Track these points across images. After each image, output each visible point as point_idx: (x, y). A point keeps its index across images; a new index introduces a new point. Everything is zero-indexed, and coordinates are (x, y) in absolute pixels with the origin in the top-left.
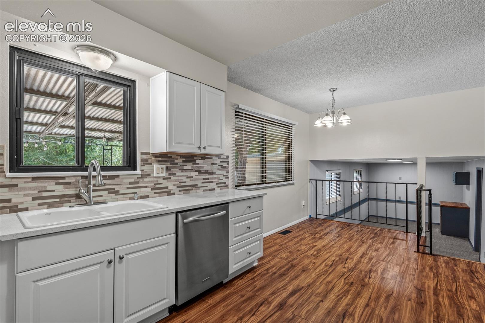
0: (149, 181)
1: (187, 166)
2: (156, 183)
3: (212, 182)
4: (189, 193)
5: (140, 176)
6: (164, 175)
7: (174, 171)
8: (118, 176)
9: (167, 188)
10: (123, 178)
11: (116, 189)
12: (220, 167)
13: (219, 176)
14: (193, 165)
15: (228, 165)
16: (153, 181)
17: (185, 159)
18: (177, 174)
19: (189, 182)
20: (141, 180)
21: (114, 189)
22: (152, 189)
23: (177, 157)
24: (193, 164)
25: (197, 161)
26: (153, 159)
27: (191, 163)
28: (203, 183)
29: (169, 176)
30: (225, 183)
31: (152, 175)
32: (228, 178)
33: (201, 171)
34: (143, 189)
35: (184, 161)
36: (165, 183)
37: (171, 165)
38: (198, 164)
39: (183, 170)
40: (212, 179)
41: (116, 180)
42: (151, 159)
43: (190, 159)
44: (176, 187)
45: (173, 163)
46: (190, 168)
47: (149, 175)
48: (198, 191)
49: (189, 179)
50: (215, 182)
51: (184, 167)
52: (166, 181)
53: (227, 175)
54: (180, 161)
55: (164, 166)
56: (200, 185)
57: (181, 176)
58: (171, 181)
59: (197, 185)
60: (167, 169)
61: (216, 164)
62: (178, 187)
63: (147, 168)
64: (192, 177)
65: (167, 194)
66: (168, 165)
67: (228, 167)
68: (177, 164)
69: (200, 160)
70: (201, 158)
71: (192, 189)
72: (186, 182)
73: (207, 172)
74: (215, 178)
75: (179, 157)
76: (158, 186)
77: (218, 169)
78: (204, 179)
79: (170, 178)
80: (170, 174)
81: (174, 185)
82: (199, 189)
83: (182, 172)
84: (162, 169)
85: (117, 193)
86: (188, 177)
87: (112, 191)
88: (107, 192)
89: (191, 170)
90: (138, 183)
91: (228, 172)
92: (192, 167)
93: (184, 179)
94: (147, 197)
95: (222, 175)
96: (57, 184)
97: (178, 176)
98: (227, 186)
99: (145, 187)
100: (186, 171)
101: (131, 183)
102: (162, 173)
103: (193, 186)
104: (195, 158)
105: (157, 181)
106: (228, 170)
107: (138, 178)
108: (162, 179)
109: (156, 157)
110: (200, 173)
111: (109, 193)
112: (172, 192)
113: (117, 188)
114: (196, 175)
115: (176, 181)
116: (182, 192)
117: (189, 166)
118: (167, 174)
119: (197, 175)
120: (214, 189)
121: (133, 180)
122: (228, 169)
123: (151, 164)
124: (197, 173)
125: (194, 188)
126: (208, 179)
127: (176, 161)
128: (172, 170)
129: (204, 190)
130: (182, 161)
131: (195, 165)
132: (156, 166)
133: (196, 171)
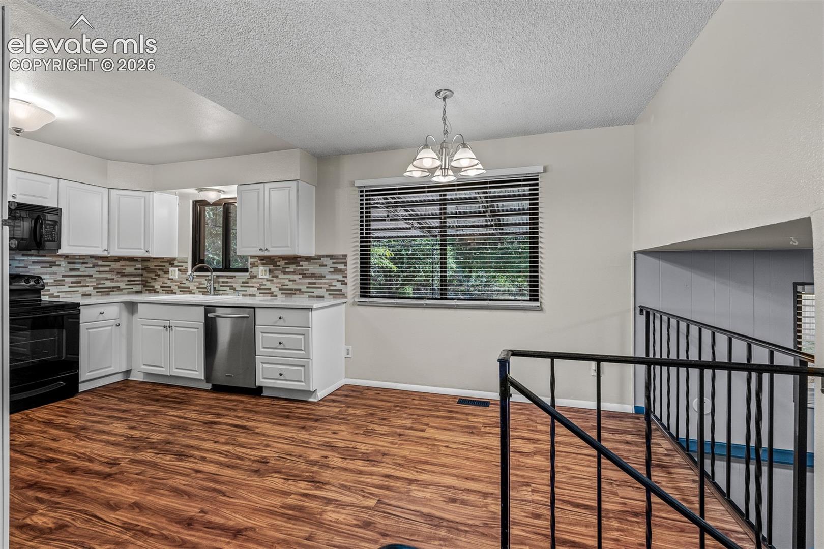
0: (256, 282)
1: (289, 268)
2: (261, 284)
3: (321, 288)
4: (291, 297)
5: (249, 277)
6: (267, 276)
7: (276, 273)
8: (235, 276)
9: (270, 289)
10: (238, 278)
11: (234, 287)
12: (332, 270)
13: (330, 281)
14: (296, 268)
15: (345, 267)
16: (259, 282)
17: (287, 261)
18: (280, 276)
19: (291, 286)
20: (250, 280)
21: (232, 286)
22: (258, 289)
23: (279, 259)
24: (296, 266)
25: (301, 263)
26: (259, 262)
27: (294, 266)
28: (307, 287)
29: (272, 279)
30: (341, 290)
31: (258, 276)
32: (346, 284)
33: (305, 274)
34: (251, 288)
35: (286, 264)
36: (268, 285)
37: (274, 268)
38: (302, 266)
39: (285, 273)
40: (321, 283)
41: (233, 280)
42: (258, 262)
43: (293, 261)
44: (278, 289)
45: (275, 265)
46: (292, 270)
47: (256, 276)
48: (302, 296)
49: (291, 282)
50: (324, 288)
51: (287, 269)
52: (269, 282)
53: (344, 281)
54: (282, 263)
55: (267, 269)
56: (304, 289)
57: (283, 279)
58: (274, 283)
59: (300, 289)
60: (270, 271)
61: (326, 266)
62: (280, 290)
63: (254, 270)
64: (295, 280)
65: (270, 295)
66: (271, 267)
67: (346, 270)
68: (279, 266)
69: (304, 261)
70: (306, 259)
71: (295, 294)
72: (288, 285)
73: (313, 276)
74: (325, 283)
75: (281, 259)
76: (262, 287)
77: (329, 272)
78: (310, 283)
79: (273, 280)
80: (272, 277)
81: (277, 287)
82: (303, 294)
83: (284, 274)
84: (265, 271)
85: (234, 289)
86: (290, 281)
87: (232, 288)
88: (229, 288)
89: (294, 273)
90: (247, 283)
91: (346, 277)
92: (294, 269)
93: (287, 282)
94: (254, 296)
95: (336, 280)
96: (206, 280)
97: (280, 279)
98: (344, 295)
99: (253, 287)
100: (288, 274)
101: (243, 283)
102: (265, 275)
103: (296, 290)
104: (299, 259)
105: (262, 282)
106: (346, 274)
107: (248, 278)
108: (266, 280)
109: (262, 260)
110: (304, 276)
111: (230, 289)
112: (275, 294)
113: (235, 285)
114: (299, 279)
115: (279, 283)
116: (284, 296)
117: (292, 268)
118: (271, 276)
119: (301, 279)
120: (323, 297)
121: (244, 280)
122: (346, 272)
123: (258, 267)
124: (300, 276)
125: (297, 292)
126: (314, 283)
127: (278, 264)
128: (275, 272)
129: (310, 297)
130: (284, 264)
131: (299, 268)
132: (261, 268)
133: (300, 274)
